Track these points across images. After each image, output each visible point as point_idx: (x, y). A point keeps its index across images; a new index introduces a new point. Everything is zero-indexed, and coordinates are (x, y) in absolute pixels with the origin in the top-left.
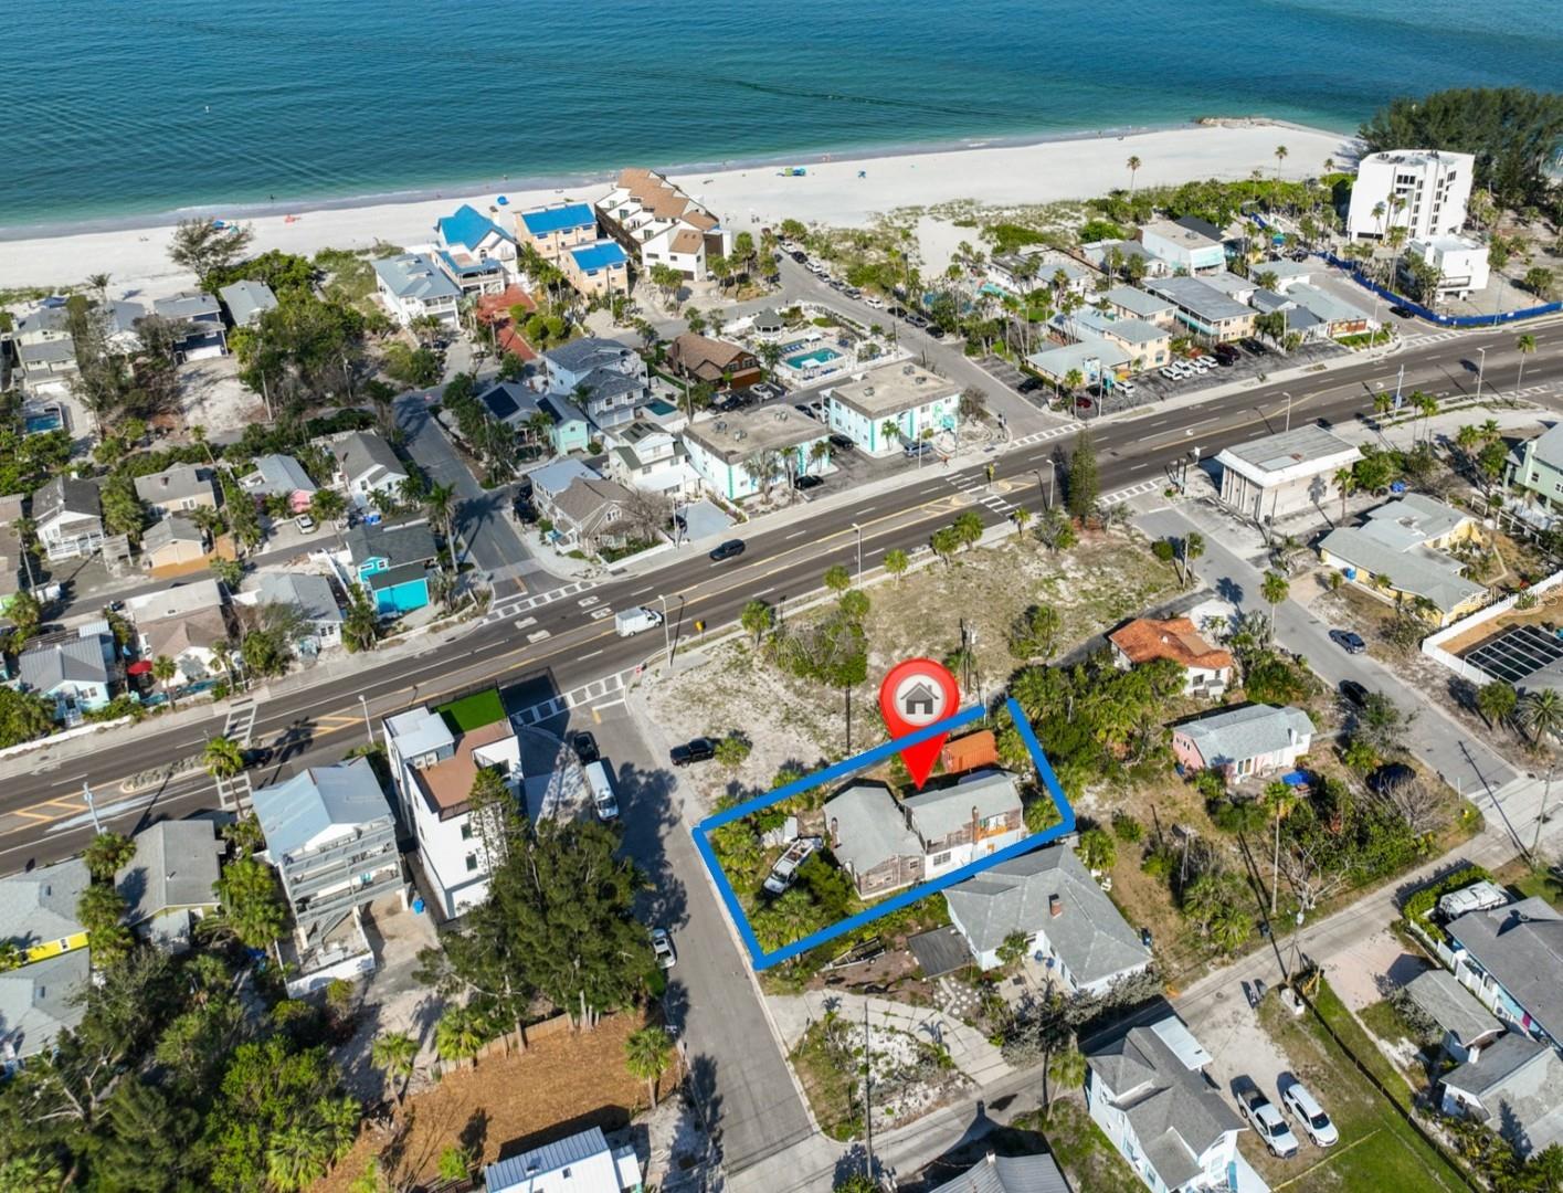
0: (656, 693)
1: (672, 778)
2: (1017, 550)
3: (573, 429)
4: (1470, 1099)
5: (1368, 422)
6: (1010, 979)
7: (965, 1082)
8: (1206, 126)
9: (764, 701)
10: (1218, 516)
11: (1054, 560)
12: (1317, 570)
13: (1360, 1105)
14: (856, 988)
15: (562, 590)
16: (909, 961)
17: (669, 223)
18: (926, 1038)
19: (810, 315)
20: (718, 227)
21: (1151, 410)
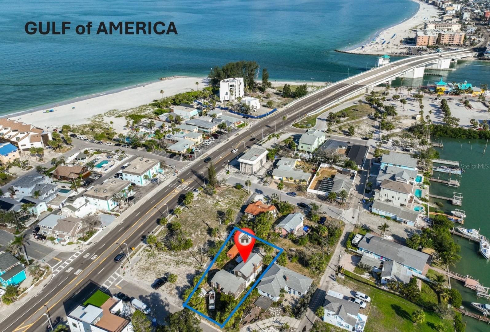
0: (132, 273)
1: (157, 294)
2: (202, 198)
3: (41, 206)
4: (388, 278)
5: (257, 144)
6: (284, 301)
7: (293, 329)
8: (163, 80)
9: (167, 262)
10: (243, 175)
11: (214, 198)
12: (274, 181)
13: (368, 290)
14: (251, 322)
15: (74, 255)
16: (258, 309)
17: (26, 133)
18: (276, 324)
19: (91, 152)
20: (44, 132)
21: (207, 154)
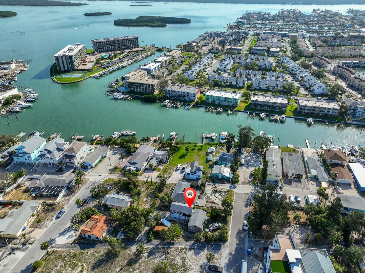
1: (225, 267)
7: (212, 188)
18: (213, 195)
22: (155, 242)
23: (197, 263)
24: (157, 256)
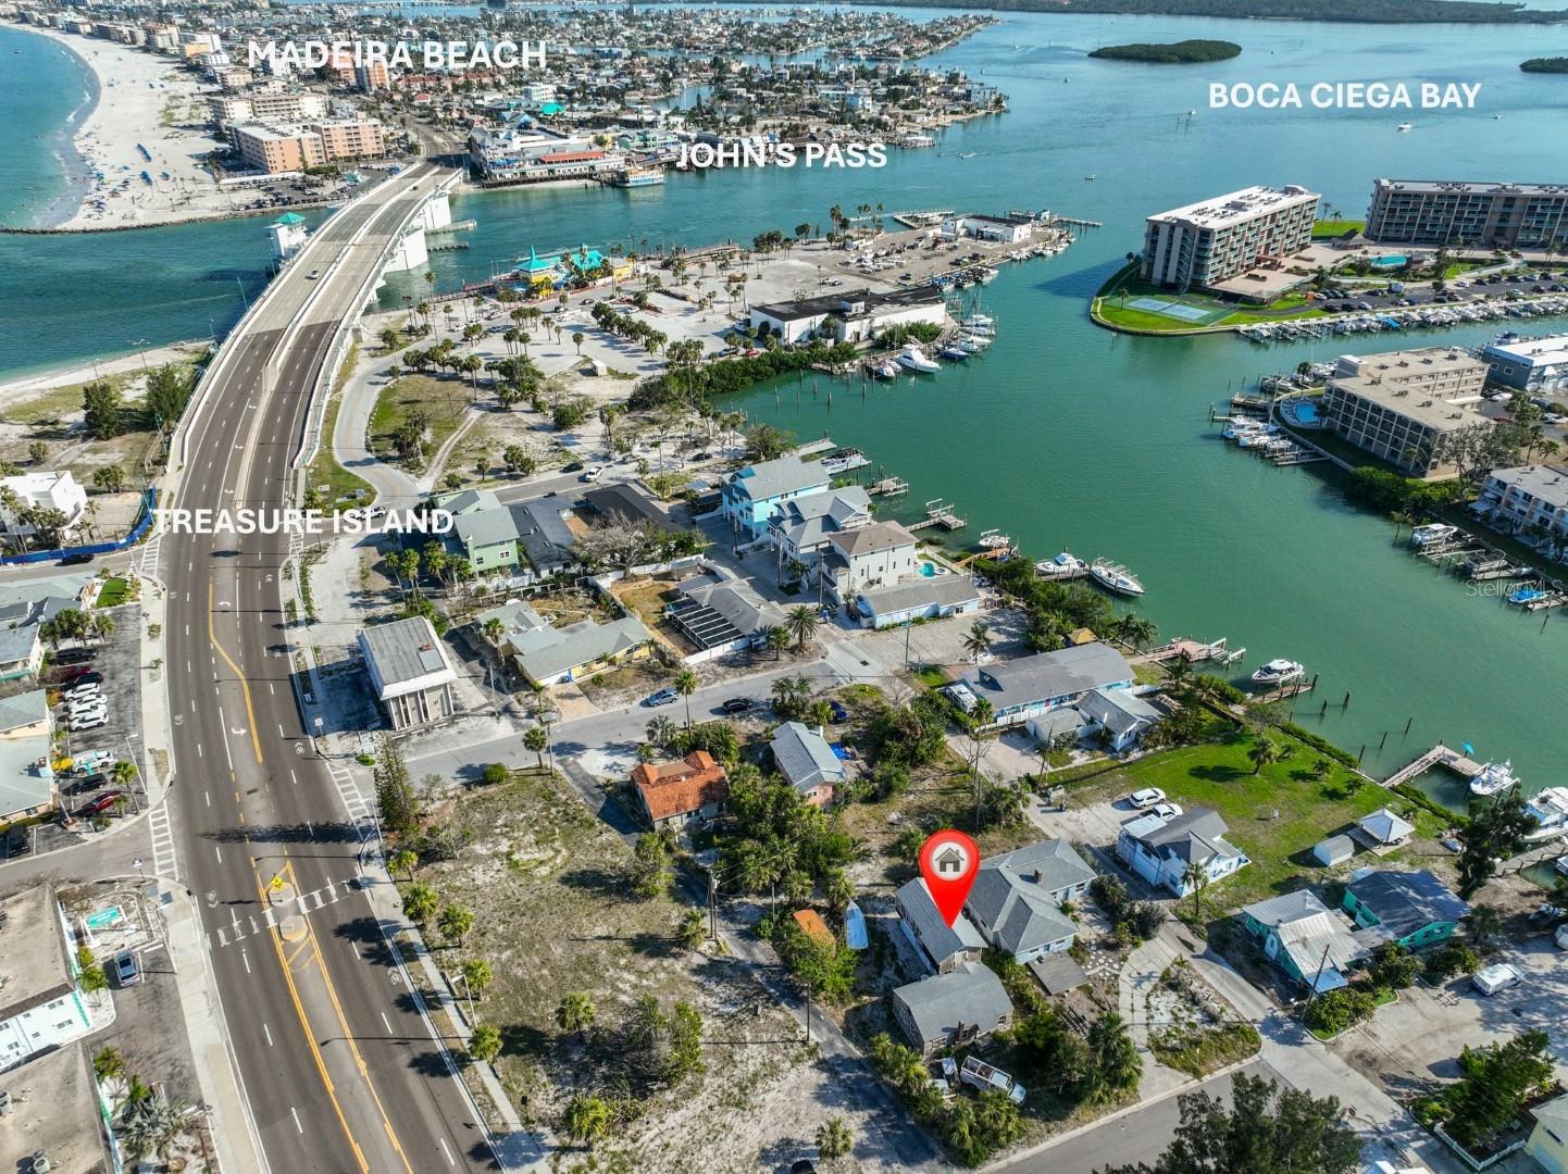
9: (702, 1131)
12: (551, 695)
18: (1147, 986)
21: (160, 752)
22: (763, 952)
23: (791, 1121)
24: (717, 990)
